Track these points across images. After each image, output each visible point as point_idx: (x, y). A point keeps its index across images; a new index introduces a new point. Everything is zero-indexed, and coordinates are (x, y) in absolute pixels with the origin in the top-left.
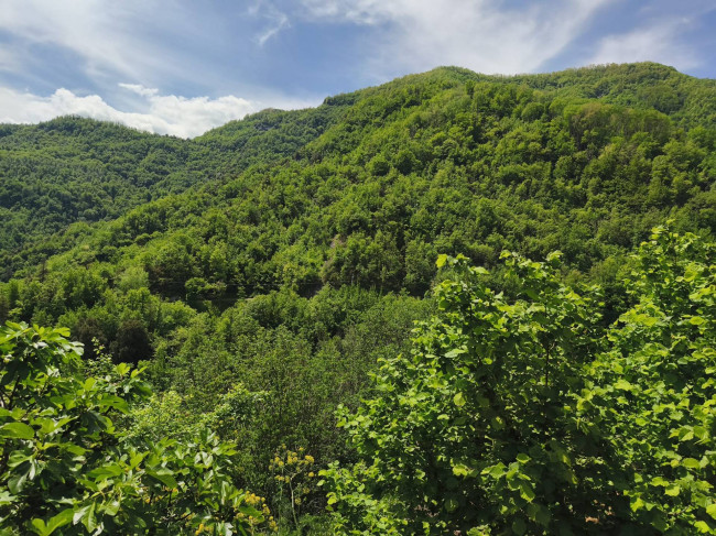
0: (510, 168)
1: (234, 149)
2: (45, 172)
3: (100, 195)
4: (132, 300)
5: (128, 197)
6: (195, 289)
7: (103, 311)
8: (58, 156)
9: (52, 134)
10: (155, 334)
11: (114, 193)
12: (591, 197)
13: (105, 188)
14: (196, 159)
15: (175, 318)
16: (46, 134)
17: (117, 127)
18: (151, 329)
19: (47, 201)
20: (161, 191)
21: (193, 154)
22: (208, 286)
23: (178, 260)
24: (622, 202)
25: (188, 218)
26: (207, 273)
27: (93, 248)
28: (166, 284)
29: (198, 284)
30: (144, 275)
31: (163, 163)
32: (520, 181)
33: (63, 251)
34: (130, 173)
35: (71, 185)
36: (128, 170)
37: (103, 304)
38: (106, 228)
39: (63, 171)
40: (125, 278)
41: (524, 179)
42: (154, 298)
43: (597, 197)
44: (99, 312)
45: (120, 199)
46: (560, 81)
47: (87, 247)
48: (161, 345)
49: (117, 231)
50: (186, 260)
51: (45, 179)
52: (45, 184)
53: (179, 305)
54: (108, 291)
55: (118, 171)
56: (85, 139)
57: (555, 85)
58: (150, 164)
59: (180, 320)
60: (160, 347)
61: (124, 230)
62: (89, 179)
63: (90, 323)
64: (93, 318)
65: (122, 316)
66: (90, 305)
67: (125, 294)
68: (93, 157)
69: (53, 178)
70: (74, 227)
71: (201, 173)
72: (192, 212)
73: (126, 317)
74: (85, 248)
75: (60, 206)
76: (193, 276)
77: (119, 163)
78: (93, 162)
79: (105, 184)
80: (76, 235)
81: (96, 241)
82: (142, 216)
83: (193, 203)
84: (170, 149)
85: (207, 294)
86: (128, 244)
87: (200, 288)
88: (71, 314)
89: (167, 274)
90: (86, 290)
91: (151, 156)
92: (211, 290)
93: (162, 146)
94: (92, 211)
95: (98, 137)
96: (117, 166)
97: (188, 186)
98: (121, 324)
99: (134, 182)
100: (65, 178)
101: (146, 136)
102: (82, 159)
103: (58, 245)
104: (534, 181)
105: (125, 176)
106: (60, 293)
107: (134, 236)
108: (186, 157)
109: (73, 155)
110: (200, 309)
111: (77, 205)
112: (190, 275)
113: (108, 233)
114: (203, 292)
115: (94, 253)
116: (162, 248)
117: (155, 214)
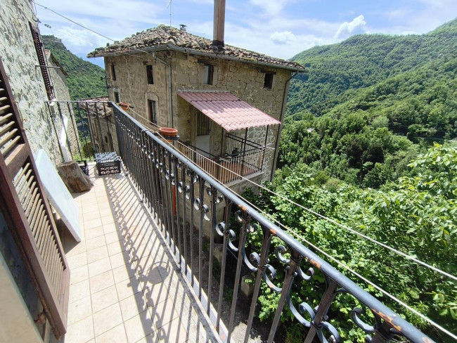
2: (340, 65)
3: (362, 75)
4: (379, 133)
5: (376, 75)
6: (414, 131)
7: (363, 136)
8: (347, 57)
9: (346, 46)
10: (387, 151)
11: (369, 73)
14: (425, 47)
15: (400, 145)
16: (344, 47)
17: (379, 36)
18: (385, 148)
19: (338, 79)
20: (396, 69)
21: (424, 44)
22: (424, 130)
23: (408, 113)
25: (413, 86)
26: (425, 122)
27: (356, 102)
28: (397, 126)
29: (417, 127)
30: (386, 120)
31: (402, 53)
33: (341, 102)
34: (380, 61)
35: (350, 71)
36: (380, 59)
37: (362, 133)
38: (363, 92)
39: (347, 64)
40: (376, 121)
42: (390, 133)
44: (361, 136)
45: (371, 76)
47: (353, 101)
48: (389, 157)
49: (370, 94)
50: (413, 114)
51: (339, 69)
52: (339, 71)
53: (404, 139)
54: (366, 126)
55: (374, 61)
56: (361, 46)
58: (394, 54)
59: (402, 146)
60: (388, 158)
61: (373, 94)
62: (358, 67)
63: (357, 141)
64: (358, 138)
65: (372, 139)
66: (357, 133)
67: (375, 129)
68: (363, 55)
69: (342, 68)
70: (347, 92)
71: (426, 55)
72: (417, 82)
73: (374, 141)
74: (353, 102)
75: (343, 81)
76: (414, 123)
77: (376, 56)
78: (362, 57)
79: (366, 68)
80: (348, 95)
81: (358, 99)
82: (385, 86)
83: (419, 76)
84: (408, 43)
85: (422, 134)
86: (374, 101)
87: (418, 130)
88: (349, 135)
89: (399, 120)
90: (356, 125)
91: (396, 49)
92: (425, 132)
93: (404, 42)
94: (356, 83)
95: (368, 43)
96: (374, 58)
97: (415, 65)
98: (371, 144)
99: (382, 66)
100: (348, 68)
102: (357, 57)
103: (340, 100)
105: (377, 63)
106: (345, 125)
107: (378, 96)
108: (418, 46)
109: (354, 55)
110: (415, 142)
111: (350, 80)
112: (413, 122)
113: (365, 95)
114: (419, 133)
115: (356, 105)
116: (399, 106)
117: (392, 84)
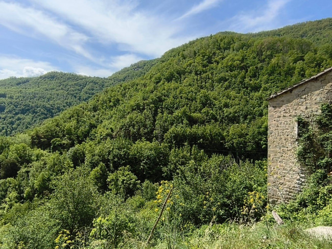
0: (222, 75)
1: (124, 81)
2: (40, 97)
3: (63, 106)
6: (55, 144)
8: (47, 90)
9: (45, 80)
12: (263, 86)
13: (67, 103)
16: (43, 81)
17: (73, 75)
19: (40, 110)
21: (106, 84)
24: (278, 87)
29: (57, 141)
31: (93, 90)
32: (226, 80)
34: (78, 95)
35: (51, 102)
36: (77, 94)
39: (48, 96)
41: (228, 79)
43: (266, 86)
46: (282, 33)
51: (40, 100)
52: (40, 103)
55: (72, 95)
56: (59, 81)
57: (279, 35)
58: (87, 90)
62: (59, 100)
68: (62, 89)
69: (43, 100)
75: (46, 112)
77: (73, 91)
78: (62, 91)
79: (66, 101)
84: (96, 83)
87: (57, 143)
91: (87, 87)
92: (64, 144)
93: (92, 82)
95: (64, 80)
96: (72, 92)
99: (79, 99)
100: (49, 100)
101: (85, 78)
102: (57, 90)
104: (233, 80)
105: (75, 97)
108: (103, 86)
109: (54, 89)
111: (53, 111)
